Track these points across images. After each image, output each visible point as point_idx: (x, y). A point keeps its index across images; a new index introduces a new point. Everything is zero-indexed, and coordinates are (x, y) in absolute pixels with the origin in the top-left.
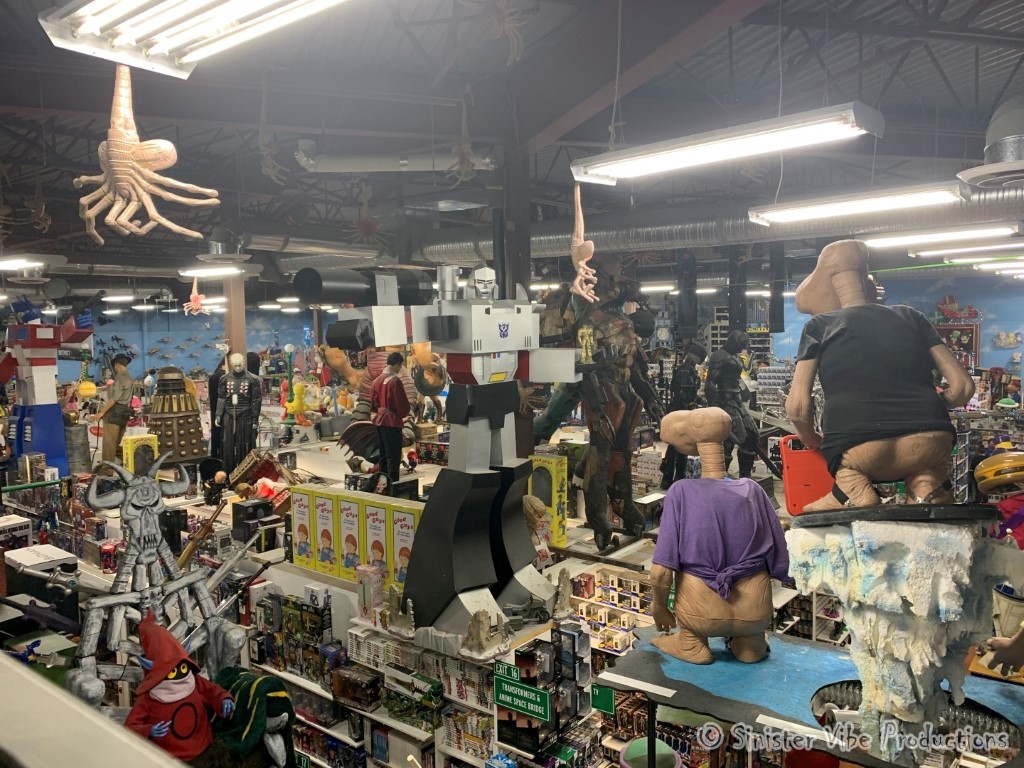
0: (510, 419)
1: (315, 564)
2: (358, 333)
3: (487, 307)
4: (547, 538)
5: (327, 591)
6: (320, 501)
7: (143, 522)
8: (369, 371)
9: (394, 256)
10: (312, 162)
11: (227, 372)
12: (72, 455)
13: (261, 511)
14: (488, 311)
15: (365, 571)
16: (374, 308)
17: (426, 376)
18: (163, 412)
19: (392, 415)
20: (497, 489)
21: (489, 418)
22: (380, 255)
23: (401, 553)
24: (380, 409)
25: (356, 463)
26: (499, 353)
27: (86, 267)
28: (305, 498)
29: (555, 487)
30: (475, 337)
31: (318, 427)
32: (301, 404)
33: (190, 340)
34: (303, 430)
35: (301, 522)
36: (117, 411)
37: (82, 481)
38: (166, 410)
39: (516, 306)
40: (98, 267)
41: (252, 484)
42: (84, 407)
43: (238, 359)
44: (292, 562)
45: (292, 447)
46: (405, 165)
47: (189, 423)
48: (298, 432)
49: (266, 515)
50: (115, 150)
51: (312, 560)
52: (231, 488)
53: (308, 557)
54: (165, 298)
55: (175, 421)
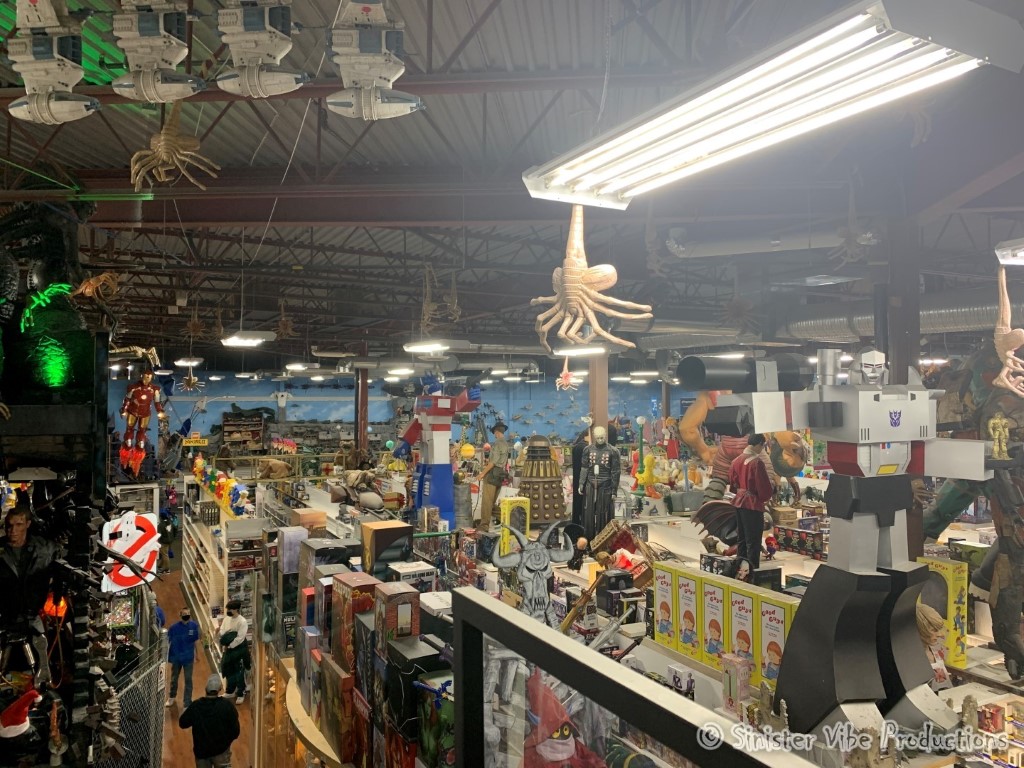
0: (901, 517)
1: (677, 644)
2: (739, 420)
3: (876, 393)
4: (942, 655)
5: (690, 675)
6: (682, 581)
7: (535, 584)
8: (724, 448)
9: (757, 334)
10: (682, 249)
11: (590, 444)
12: (458, 510)
13: (622, 583)
14: (877, 398)
15: (731, 661)
16: (754, 394)
17: (785, 456)
18: (531, 476)
19: (752, 498)
20: (886, 594)
21: (877, 514)
22: (743, 332)
23: (768, 648)
24: (740, 491)
25: (711, 543)
26: (889, 443)
27: (476, 346)
28: (668, 576)
29: (952, 597)
30: (862, 425)
31: (668, 501)
32: (651, 475)
33: (548, 407)
34: (653, 502)
35: (663, 600)
36: (495, 473)
37: (467, 535)
38: (534, 474)
39: (910, 392)
40: (485, 346)
41: (611, 553)
42: (463, 466)
43: (600, 432)
44: (653, 638)
45: (643, 519)
46: (778, 245)
47: (553, 488)
48: (648, 503)
49: (628, 587)
50: (569, 276)
51: (674, 640)
52: (591, 555)
53: (669, 636)
54: (532, 371)
55: (541, 485)
